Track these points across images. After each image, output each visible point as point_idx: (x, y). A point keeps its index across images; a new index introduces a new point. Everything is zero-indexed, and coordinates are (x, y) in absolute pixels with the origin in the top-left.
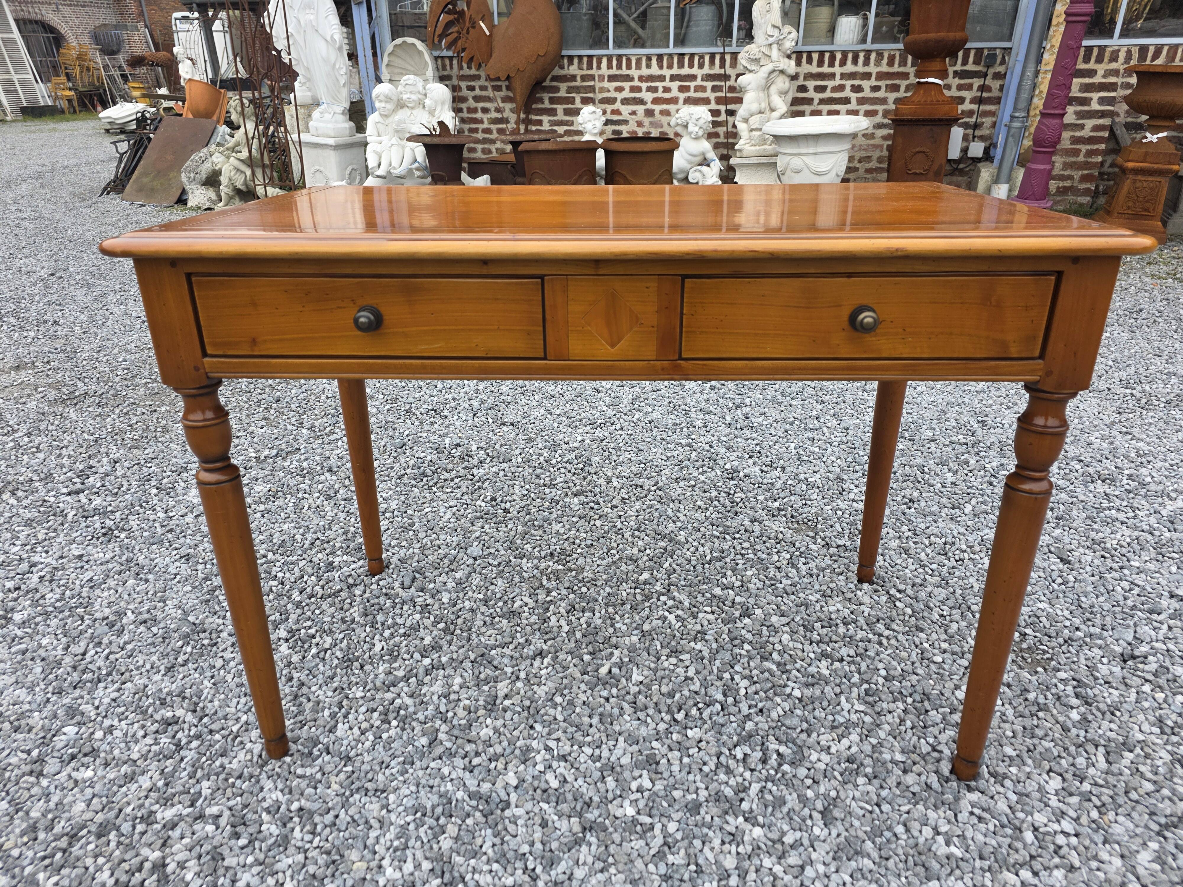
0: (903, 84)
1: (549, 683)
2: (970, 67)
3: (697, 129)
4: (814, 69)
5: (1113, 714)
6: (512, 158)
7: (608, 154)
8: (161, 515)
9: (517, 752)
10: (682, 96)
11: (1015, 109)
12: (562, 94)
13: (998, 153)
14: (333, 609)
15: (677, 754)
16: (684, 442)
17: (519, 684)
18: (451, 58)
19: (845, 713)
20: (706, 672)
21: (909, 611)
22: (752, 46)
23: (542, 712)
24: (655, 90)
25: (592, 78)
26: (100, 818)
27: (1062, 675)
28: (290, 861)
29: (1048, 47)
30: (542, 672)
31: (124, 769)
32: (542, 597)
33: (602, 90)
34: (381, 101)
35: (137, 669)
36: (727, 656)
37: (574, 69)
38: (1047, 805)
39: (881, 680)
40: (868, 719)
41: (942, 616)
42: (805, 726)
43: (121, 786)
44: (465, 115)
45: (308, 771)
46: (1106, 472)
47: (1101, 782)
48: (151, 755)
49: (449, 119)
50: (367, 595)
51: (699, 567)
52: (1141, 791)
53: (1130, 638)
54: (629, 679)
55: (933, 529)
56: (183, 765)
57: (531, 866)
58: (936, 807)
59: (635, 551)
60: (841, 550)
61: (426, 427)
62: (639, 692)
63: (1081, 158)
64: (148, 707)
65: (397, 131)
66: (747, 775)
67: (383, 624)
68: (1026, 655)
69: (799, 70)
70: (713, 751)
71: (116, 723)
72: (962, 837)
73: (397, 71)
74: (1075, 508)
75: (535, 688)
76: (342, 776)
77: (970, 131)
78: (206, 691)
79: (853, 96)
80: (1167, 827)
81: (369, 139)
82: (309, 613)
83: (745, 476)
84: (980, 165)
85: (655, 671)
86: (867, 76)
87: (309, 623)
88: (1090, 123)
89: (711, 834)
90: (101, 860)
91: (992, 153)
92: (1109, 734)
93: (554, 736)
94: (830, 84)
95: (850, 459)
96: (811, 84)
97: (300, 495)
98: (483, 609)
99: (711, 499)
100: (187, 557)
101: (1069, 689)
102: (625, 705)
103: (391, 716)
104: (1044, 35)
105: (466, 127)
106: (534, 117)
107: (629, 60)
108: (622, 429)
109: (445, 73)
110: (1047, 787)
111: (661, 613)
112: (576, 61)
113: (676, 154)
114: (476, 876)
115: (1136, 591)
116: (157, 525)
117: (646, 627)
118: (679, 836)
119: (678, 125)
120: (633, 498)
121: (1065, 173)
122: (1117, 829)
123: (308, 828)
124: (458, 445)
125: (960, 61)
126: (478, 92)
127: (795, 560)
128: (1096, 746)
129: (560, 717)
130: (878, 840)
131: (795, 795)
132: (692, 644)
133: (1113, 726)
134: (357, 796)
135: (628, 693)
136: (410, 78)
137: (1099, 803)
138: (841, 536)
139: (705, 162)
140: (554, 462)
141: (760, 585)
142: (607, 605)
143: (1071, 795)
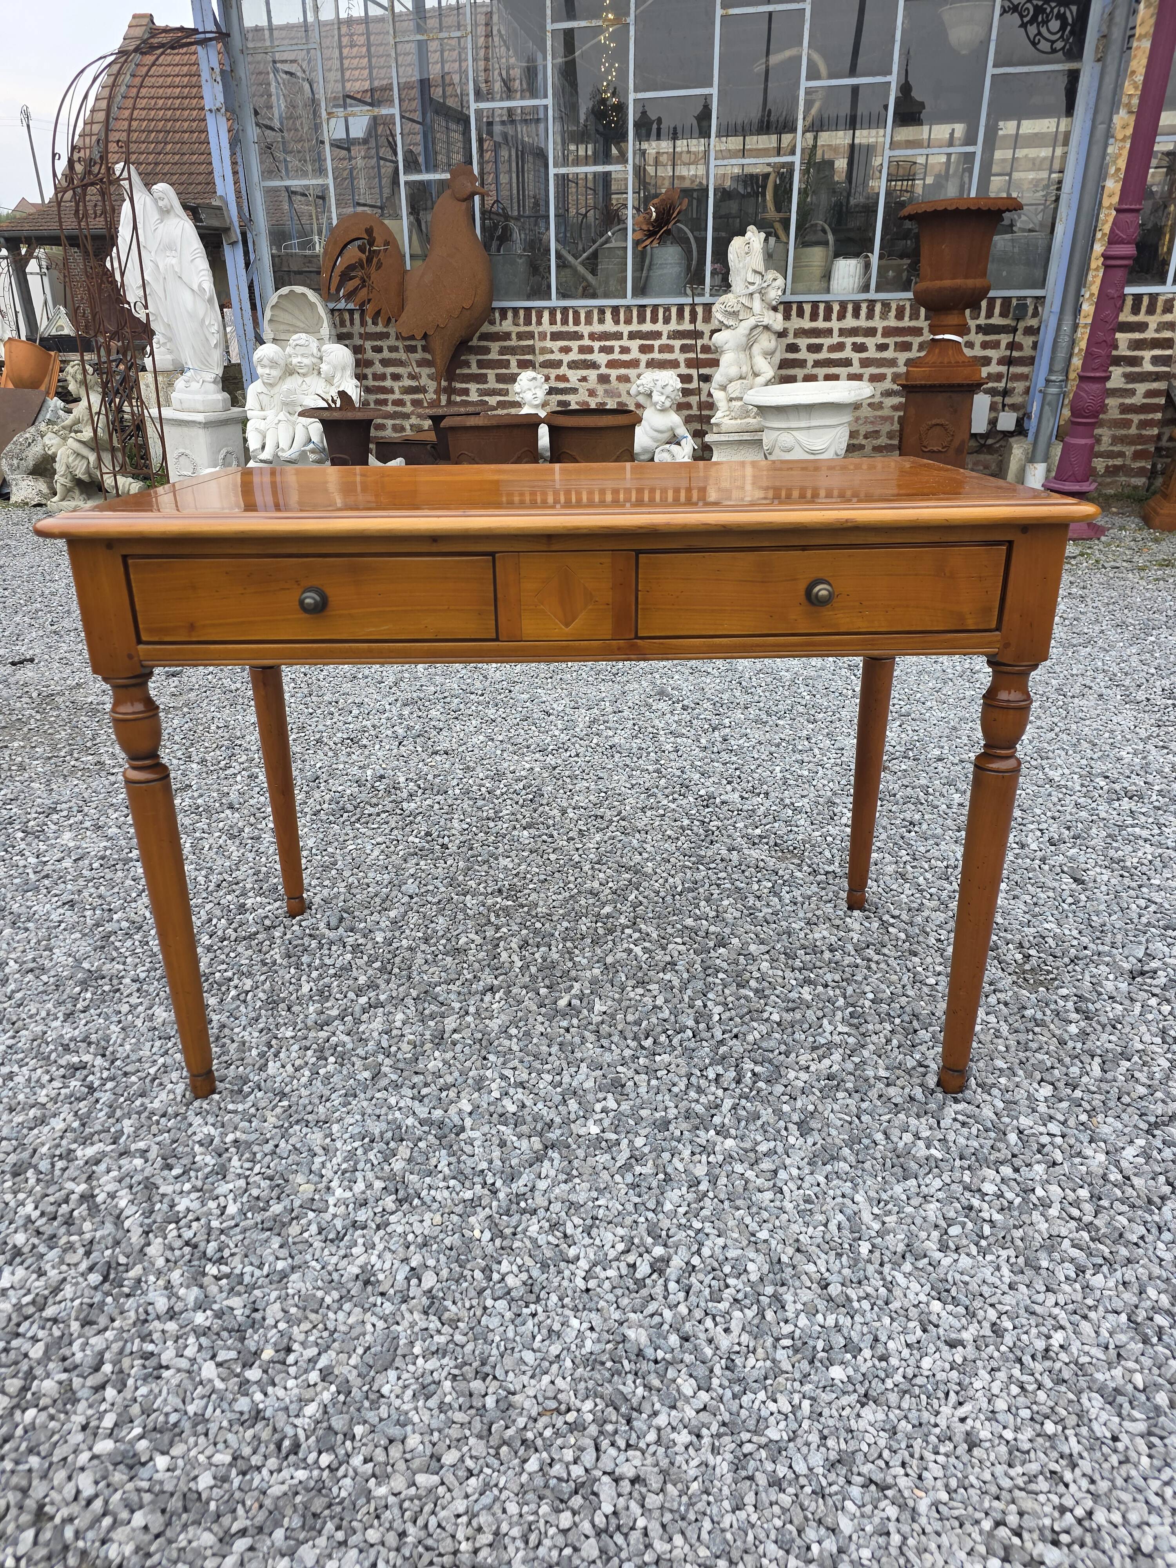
0: (916, 341)
1: (502, 1016)
2: (996, 320)
3: (663, 398)
4: (807, 324)
5: (1114, 1027)
6: (432, 437)
7: (553, 430)
8: (32, 860)
9: (470, 1081)
10: (644, 358)
11: (1051, 371)
12: (494, 356)
13: (1032, 425)
14: (250, 952)
15: (645, 1077)
16: (651, 768)
17: (469, 1019)
18: (351, 312)
19: (827, 1035)
20: (676, 1001)
21: (902, 936)
22: (730, 295)
23: (496, 1043)
24: (609, 350)
25: (531, 336)
26: (12, 1158)
27: (1064, 992)
28: (231, 1186)
29: (1087, 296)
30: (494, 1006)
31: (32, 1113)
32: (490, 932)
33: (544, 350)
34: (264, 366)
35: (31, 1017)
36: (700, 985)
37: (507, 325)
38: (1034, 1111)
39: (867, 1003)
40: (851, 1040)
41: (939, 940)
42: (783, 1048)
43: (31, 1129)
44: (371, 383)
45: (240, 1107)
46: (1134, 788)
47: (1094, 1089)
48: (61, 1098)
49: (352, 388)
50: (288, 936)
51: (669, 899)
52: (1134, 1095)
53: (1140, 955)
54: (591, 1010)
55: (934, 852)
56: (98, 1106)
57: (490, 1181)
58: (918, 1116)
59: (596, 884)
60: (830, 876)
61: (342, 758)
62: (602, 1022)
63: (1133, 431)
64: (52, 1051)
65: (285, 404)
66: (720, 1092)
67: (309, 966)
68: (1028, 976)
69: (788, 324)
70: (683, 1071)
71: (16, 1069)
72: (943, 1140)
73: (282, 327)
74: (1095, 826)
75: (487, 1021)
76: (278, 1110)
77: (999, 399)
78: (114, 1037)
79: (856, 357)
80: (1156, 1125)
81: (249, 414)
82: (223, 957)
83: (723, 803)
84: (1011, 440)
85: (620, 1001)
86: (871, 332)
87: (224, 967)
88: (1141, 388)
89: (680, 1146)
90: (21, 1196)
91: (1026, 426)
92: (1107, 1045)
93: (511, 1065)
94: (827, 342)
95: (843, 782)
96: (803, 343)
97: (197, 835)
98: (423, 947)
99: (682, 827)
100: (71, 904)
101: (1070, 1005)
102: (587, 1034)
103: (327, 1053)
104: (1082, 282)
105: (372, 398)
106: (459, 385)
107: (576, 314)
108: (577, 755)
109: (344, 330)
110: (1036, 1095)
111: (625, 945)
112: (510, 314)
113: (638, 430)
114: (433, 1192)
115: (1153, 908)
116: (29, 871)
117: (609, 960)
118: (646, 1150)
119: (639, 393)
120: (592, 830)
121: (1115, 449)
122: (1105, 1130)
123: (247, 1155)
124: (382, 777)
125: (983, 313)
126: (386, 354)
127: (777, 888)
128: (1093, 1057)
129: (515, 1048)
130: (856, 1147)
131: (770, 1110)
132: (661, 975)
133: (1113, 1038)
134: (297, 1128)
135: (590, 1023)
136: (301, 338)
137: (1089, 1108)
138: (831, 862)
139: (675, 440)
140: (498, 792)
141: (738, 914)
142: (565, 940)
143: (1061, 1101)
